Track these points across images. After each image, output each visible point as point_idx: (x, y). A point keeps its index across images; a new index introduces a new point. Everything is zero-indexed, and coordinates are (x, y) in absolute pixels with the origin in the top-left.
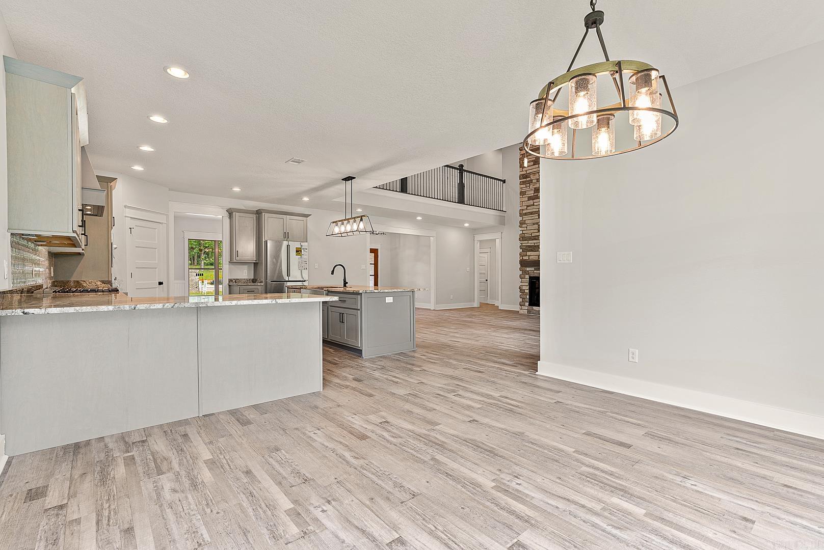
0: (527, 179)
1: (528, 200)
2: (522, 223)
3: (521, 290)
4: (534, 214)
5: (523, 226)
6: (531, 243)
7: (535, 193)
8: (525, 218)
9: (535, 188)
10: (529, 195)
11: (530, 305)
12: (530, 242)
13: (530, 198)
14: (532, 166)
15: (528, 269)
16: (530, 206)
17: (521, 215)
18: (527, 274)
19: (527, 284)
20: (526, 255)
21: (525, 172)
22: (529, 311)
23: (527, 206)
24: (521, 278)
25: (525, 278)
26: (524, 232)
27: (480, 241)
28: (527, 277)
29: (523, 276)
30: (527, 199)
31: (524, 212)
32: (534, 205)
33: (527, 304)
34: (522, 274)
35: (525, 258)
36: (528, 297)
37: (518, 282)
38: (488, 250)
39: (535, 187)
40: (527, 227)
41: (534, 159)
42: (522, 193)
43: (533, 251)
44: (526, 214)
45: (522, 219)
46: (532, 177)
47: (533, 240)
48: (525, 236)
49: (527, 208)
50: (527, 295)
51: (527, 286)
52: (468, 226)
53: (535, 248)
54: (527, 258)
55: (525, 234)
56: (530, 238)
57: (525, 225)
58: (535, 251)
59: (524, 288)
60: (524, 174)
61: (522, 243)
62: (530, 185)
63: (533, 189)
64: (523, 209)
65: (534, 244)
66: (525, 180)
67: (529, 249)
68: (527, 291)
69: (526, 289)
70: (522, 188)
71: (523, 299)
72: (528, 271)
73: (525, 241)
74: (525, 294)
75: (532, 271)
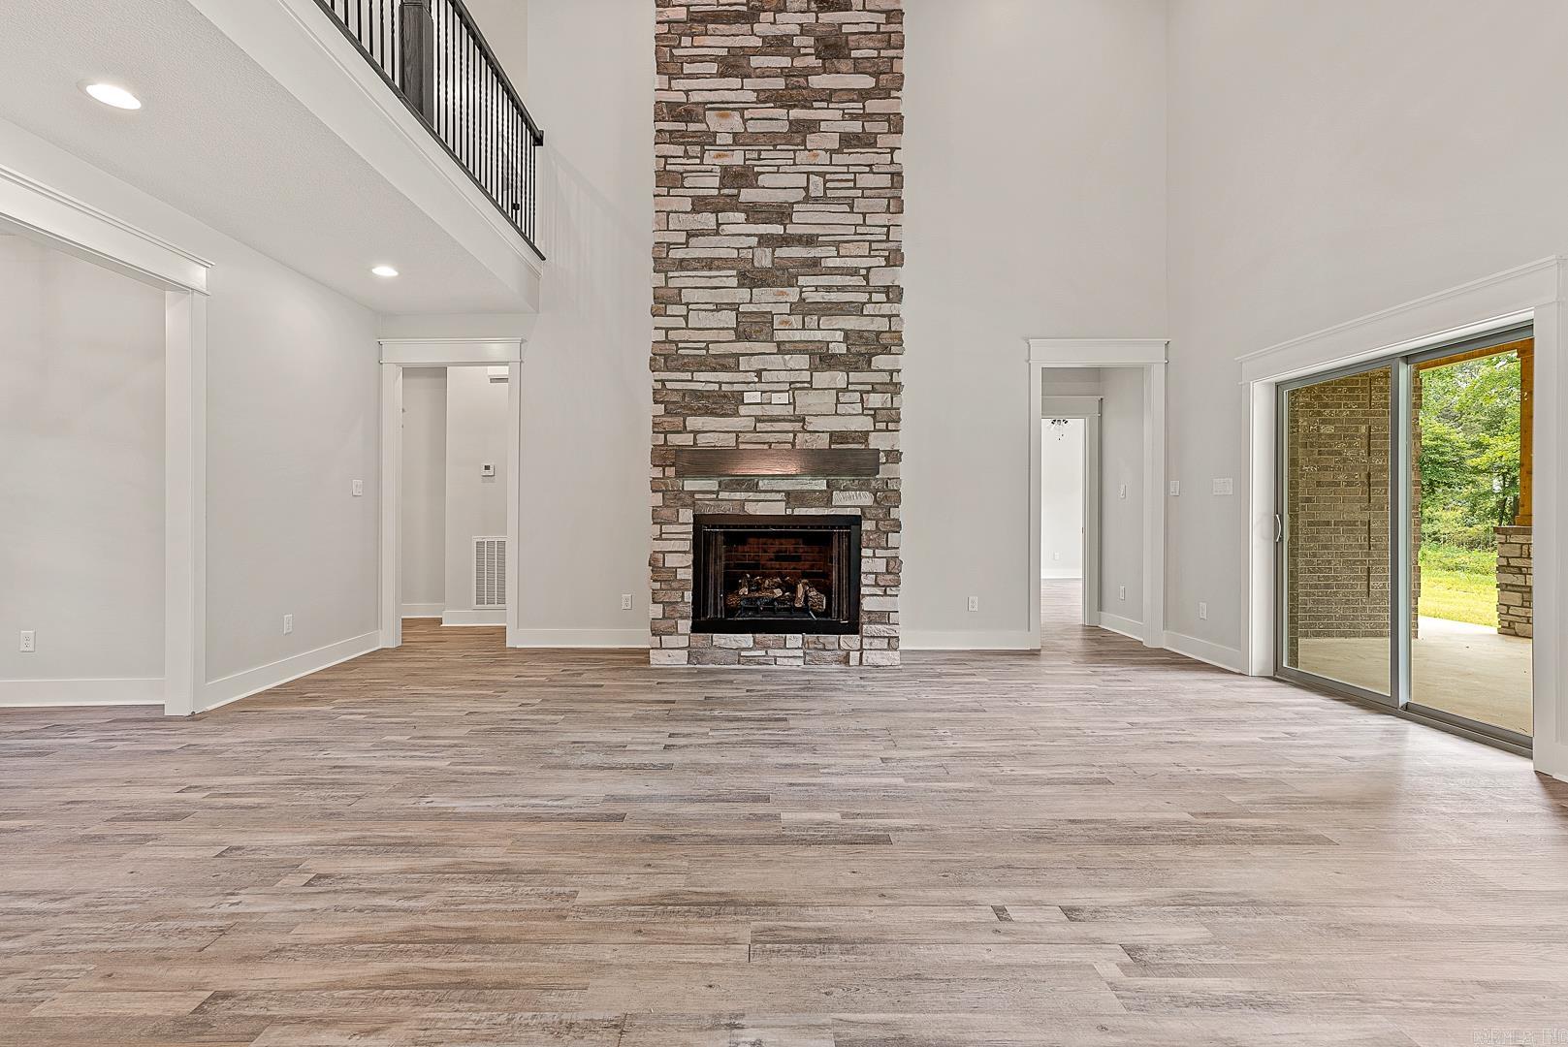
0: (692, 127)
1: (694, 211)
2: (663, 301)
3: (656, 566)
4: (718, 268)
5: (672, 309)
6: (705, 381)
7: (722, 186)
8: (681, 279)
9: (725, 169)
10: (700, 192)
11: (695, 629)
12: (698, 376)
13: (700, 205)
14: (711, 76)
15: (690, 485)
16: (700, 233)
17: (661, 265)
18: (685, 506)
19: (687, 546)
20: (684, 430)
21: (680, 97)
22: (693, 655)
23: (690, 234)
24: (657, 520)
25: (677, 522)
26: (672, 335)
28: (687, 515)
29: (666, 513)
30: (688, 205)
31: (677, 254)
32: (717, 233)
33: (685, 625)
34: (665, 506)
35: (676, 440)
36: (689, 596)
37: (643, 538)
39: (726, 161)
40: (686, 318)
41: (724, 52)
42: (668, 179)
43: (713, 413)
44: (682, 264)
45: (666, 282)
46: (713, 121)
47: (714, 370)
48: (680, 352)
49: (687, 243)
50: (687, 590)
51: (685, 552)
52: (396, 277)
53: (724, 403)
54: (685, 440)
55: (680, 345)
56: (703, 364)
57: (682, 310)
58: (722, 416)
59: (671, 561)
60: (679, 104)
61: (663, 382)
62: (703, 152)
63: (717, 169)
64: (669, 244)
65: (716, 387)
66: (681, 126)
67: (695, 404)
68: (687, 574)
69: (682, 564)
70: (666, 157)
71: (664, 608)
72: (692, 493)
73: (678, 370)
74: (675, 585)
75: (712, 492)
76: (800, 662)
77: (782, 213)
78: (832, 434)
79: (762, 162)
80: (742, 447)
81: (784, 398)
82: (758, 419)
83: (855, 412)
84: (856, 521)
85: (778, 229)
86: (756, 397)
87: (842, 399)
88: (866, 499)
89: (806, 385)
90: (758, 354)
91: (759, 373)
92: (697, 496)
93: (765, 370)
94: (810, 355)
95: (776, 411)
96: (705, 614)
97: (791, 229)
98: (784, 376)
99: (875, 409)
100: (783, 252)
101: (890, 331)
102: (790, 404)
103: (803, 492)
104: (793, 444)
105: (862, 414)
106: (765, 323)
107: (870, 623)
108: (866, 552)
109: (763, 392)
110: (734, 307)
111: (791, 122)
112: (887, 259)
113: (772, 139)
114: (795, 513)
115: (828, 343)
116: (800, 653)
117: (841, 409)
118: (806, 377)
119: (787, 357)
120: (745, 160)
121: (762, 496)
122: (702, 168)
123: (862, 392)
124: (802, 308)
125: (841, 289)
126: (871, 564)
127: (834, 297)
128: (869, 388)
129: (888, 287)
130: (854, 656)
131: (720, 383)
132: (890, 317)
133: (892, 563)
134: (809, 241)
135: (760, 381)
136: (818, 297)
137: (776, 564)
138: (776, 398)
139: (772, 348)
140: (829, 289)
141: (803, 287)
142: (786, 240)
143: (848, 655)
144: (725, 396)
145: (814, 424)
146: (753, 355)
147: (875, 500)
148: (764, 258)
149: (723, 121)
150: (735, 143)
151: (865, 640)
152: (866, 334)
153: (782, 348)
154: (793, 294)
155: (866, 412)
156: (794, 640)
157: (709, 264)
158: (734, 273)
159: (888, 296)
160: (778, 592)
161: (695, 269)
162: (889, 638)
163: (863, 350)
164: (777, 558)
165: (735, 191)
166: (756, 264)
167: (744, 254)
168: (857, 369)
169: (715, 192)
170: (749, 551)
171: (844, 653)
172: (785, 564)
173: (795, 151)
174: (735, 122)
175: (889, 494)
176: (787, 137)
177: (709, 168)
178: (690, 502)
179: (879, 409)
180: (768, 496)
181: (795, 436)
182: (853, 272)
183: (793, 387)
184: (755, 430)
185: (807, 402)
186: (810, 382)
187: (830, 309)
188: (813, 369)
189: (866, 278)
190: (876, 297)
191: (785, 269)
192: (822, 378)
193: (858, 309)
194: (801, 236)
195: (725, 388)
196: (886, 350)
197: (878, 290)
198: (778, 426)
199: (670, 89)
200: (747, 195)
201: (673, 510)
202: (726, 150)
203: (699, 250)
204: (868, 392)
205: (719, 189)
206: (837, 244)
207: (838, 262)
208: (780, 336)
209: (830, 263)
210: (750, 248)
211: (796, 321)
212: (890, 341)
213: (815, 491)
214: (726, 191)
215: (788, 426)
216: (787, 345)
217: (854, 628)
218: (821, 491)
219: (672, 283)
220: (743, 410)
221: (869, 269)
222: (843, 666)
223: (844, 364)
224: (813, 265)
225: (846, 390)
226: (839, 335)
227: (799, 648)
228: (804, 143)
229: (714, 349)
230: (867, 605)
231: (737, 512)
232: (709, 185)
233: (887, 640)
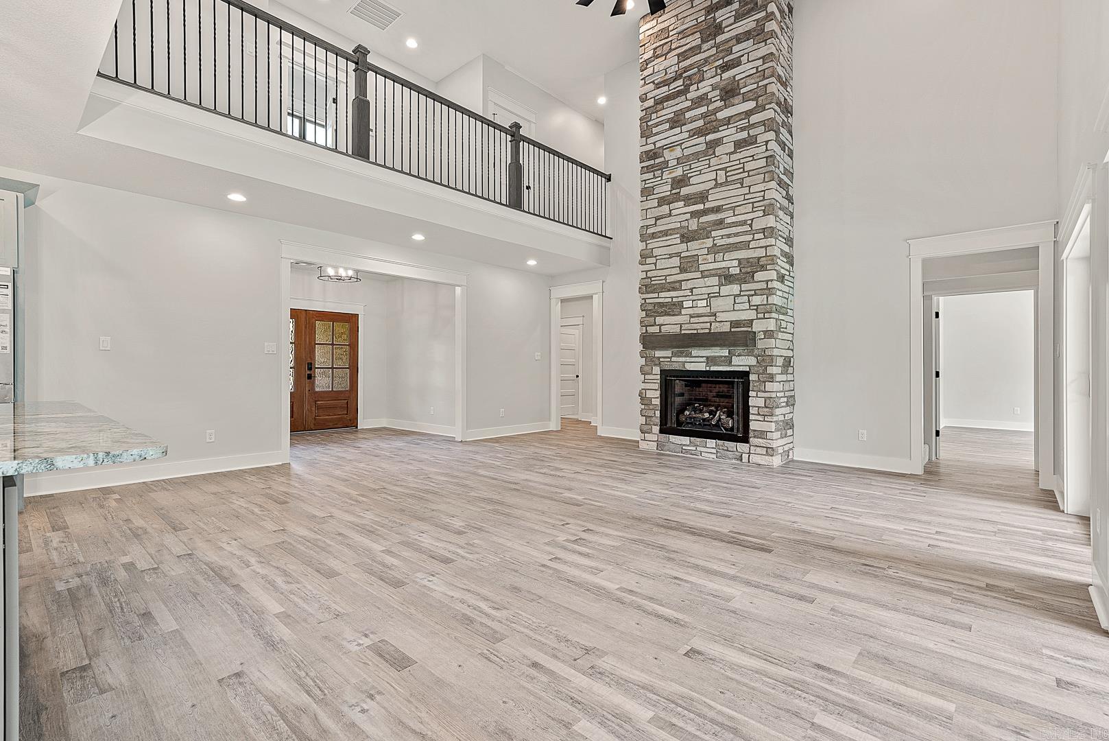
0: (657, 161)
1: (659, 205)
2: (644, 256)
3: (644, 399)
4: (671, 235)
5: (649, 260)
6: (665, 297)
7: (673, 188)
8: (653, 244)
9: (673, 179)
10: (662, 195)
11: (662, 431)
12: (662, 295)
13: (662, 202)
14: (666, 130)
15: (658, 354)
16: (661, 217)
17: (644, 238)
18: (655, 365)
19: (657, 386)
20: (655, 325)
21: (652, 147)
22: (660, 445)
23: (657, 219)
24: (643, 373)
25: (651, 374)
26: (649, 274)
27: (563, 301)
28: (657, 370)
29: (647, 369)
30: (655, 203)
31: (650, 231)
32: (670, 215)
33: (656, 429)
34: (646, 365)
35: (651, 330)
36: (658, 413)
37: (636, 382)
38: (579, 321)
39: (673, 175)
40: (655, 264)
41: (672, 115)
42: (646, 192)
43: (669, 314)
44: (653, 236)
45: (646, 246)
46: (667, 155)
47: (669, 291)
48: (652, 282)
49: (656, 223)
50: (657, 410)
51: (656, 390)
52: (535, 265)
53: (673, 308)
54: (655, 329)
55: (653, 279)
56: (663, 288)
57: (653, 260)
58: (673, 315)
59: (649, 394)
60: (651, 151)
61: (645, 299)
62: (662, 173)
63: (670, 180)
64: (647, 226)
65: (670, 300)
66: (652, 162)
67: (660, 310)
68: (657, 402)
69: (655, 396)
70: (645, 180)
71: (646, 420)
72: (659, 358)
73: (652, 293)
74: (651, 407)
75: (668, 358)
76: (714, 456)
77: (702, 197)
78: (731, 322)
79: (692, 171)
80: (683, 332)
81: (704, 303)
82: (691, 316)
83: (744, 308)
84: (747, 374)
85: (701, 207)
86: (689, 304)
87: (737, 301)
88: (752, 361)
89: (716, 294)
90: (693, 280)
91: (691, 290)
92: (661, 360)
93: (695, 288)
94: (719, 276)
95: (701, 311)
96: (666, 424)
97: (708, 205)
98: (704, 290)
99: (757, 306)
100: (703, 219)
101: (766, 256)
102: (707, 306)
103: (715, 357)
104: (710, 329)
105: (750, 309)
106: (694, 261)
107: (755, 437)
108: (751, 393)
109: (693, 301)
110: (678, 254)
111: (706, 143)
112: (764, 211)
113: (696, 156)
114: (711, 369)
115: (729, 268)
116: (714, 451)
117: (737, 307)
118: (716, 289)
119: (706, 279)
120: (683, 171)
121: (693, 360)
122: (662, 182)
123: (749, 296)
124: (714, 250)
125: (736, 235)
126: (755, 401)
127: (732, 240)
128: (753, 293)
129: (764, 228)
130: (745, 457)
131: (672, 298)
132: (766, 247)
133: (768, 401)
134: (718, 210)
135: (692, 295)
136: (722, 242)
137: (717, 400)
138: (701, 303)
139: (698, 275)
140: (729, 236)
141: (715, 237)
142: (705, 212)
143: (742, 455)
144: (674, 305)
145: (721, 317)
146: (688, 280)
147: (758, 362)
148: (693, 225)
149: (672, 153)
150: (678, 164)
151: (752, 447)
152: (751, 260)
153: (703, 274)
154: (709, 243)
155: (751, 308)
156: (711, 443)
157: (666, 233)
158: (678, 235)
159: (764, 235)
160: (707, 415)
161: (660, 237)
162: (767, 448)
163: (749, 270)
164: (717, 396)
165: (678, 190)
166: (690, 229)
167: (684, 224)
168: (745, 282)
169: (669, 193)
170: (702, 391)
171: (740, 454)
172: (722, 400)
173: (709, 159)
174: (678, 152)
175: (765, 358)
176: (705, 153)
177: (665, 181)
178: (658, 363)
179: (759, 305)
180: (696, 359)
181: (711, 325)
182: (744, 223)
183: (710, 297)
184: (690, 323)
185: (717, 304)
186: (719, 293)
187: (729, 248)
188: (720, 285)
189: (751, 225)
190: (756, 236)
191: (704, 229)
192: (725, 290)
193: (746, 246)
194: (713, 208)
195: (674, 300)
196: (763, 268)
197: (758, 232)
198: (702, 319)
199: (647, 144)
200: (685, 191)
201: (650, 367)
202: (675, 168)
203: (663, 226)
204: (753, 295)
205: (671, 191)
206: (733, 209)
207: (734, 219)
208: (702, 268)
209: (729, 221)
210: (686, 220)
211: (710, 258)
212: (766, 262)
213: (722, 357)
214: (674, 192)
215: (707, 319)
216: (706, 272)
217: (745, 440)
218: (725, 357)
219: (650, 246)
220: (683, 311)
221: (752, 220)
222: (739, 462)
223: (738, 280)
224: (720, 223)
225: (739, 295)
226: (735, 263)
227: (713, 448)
228: (714, 153)
229: (669, 279)
230: (753, 426)
231: (681, 369)
232: (665, 190)
233: (765, 449)
